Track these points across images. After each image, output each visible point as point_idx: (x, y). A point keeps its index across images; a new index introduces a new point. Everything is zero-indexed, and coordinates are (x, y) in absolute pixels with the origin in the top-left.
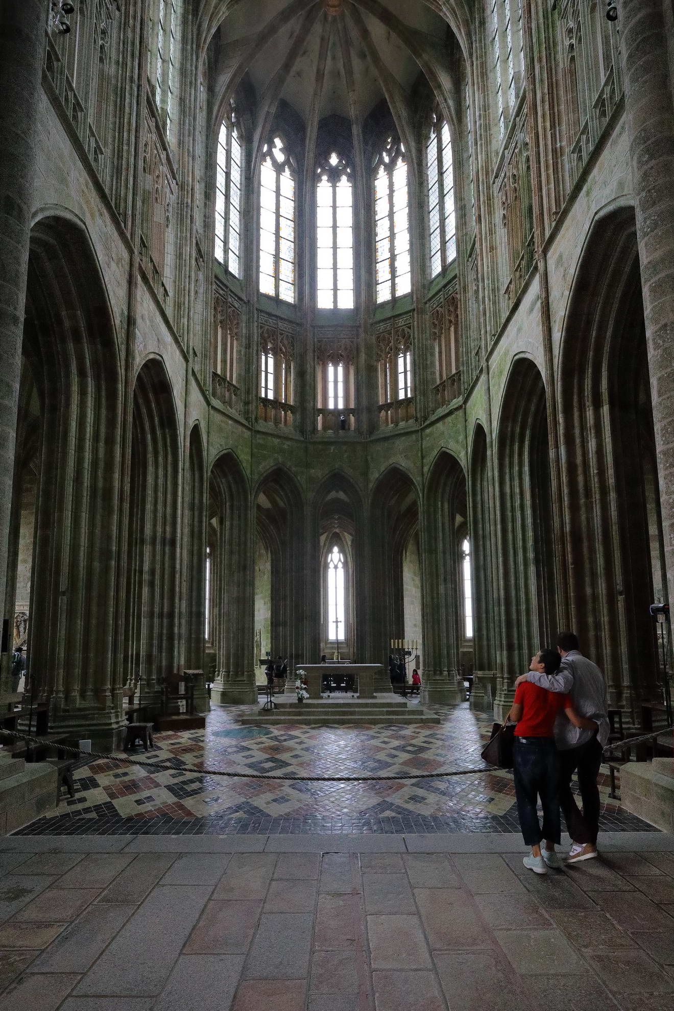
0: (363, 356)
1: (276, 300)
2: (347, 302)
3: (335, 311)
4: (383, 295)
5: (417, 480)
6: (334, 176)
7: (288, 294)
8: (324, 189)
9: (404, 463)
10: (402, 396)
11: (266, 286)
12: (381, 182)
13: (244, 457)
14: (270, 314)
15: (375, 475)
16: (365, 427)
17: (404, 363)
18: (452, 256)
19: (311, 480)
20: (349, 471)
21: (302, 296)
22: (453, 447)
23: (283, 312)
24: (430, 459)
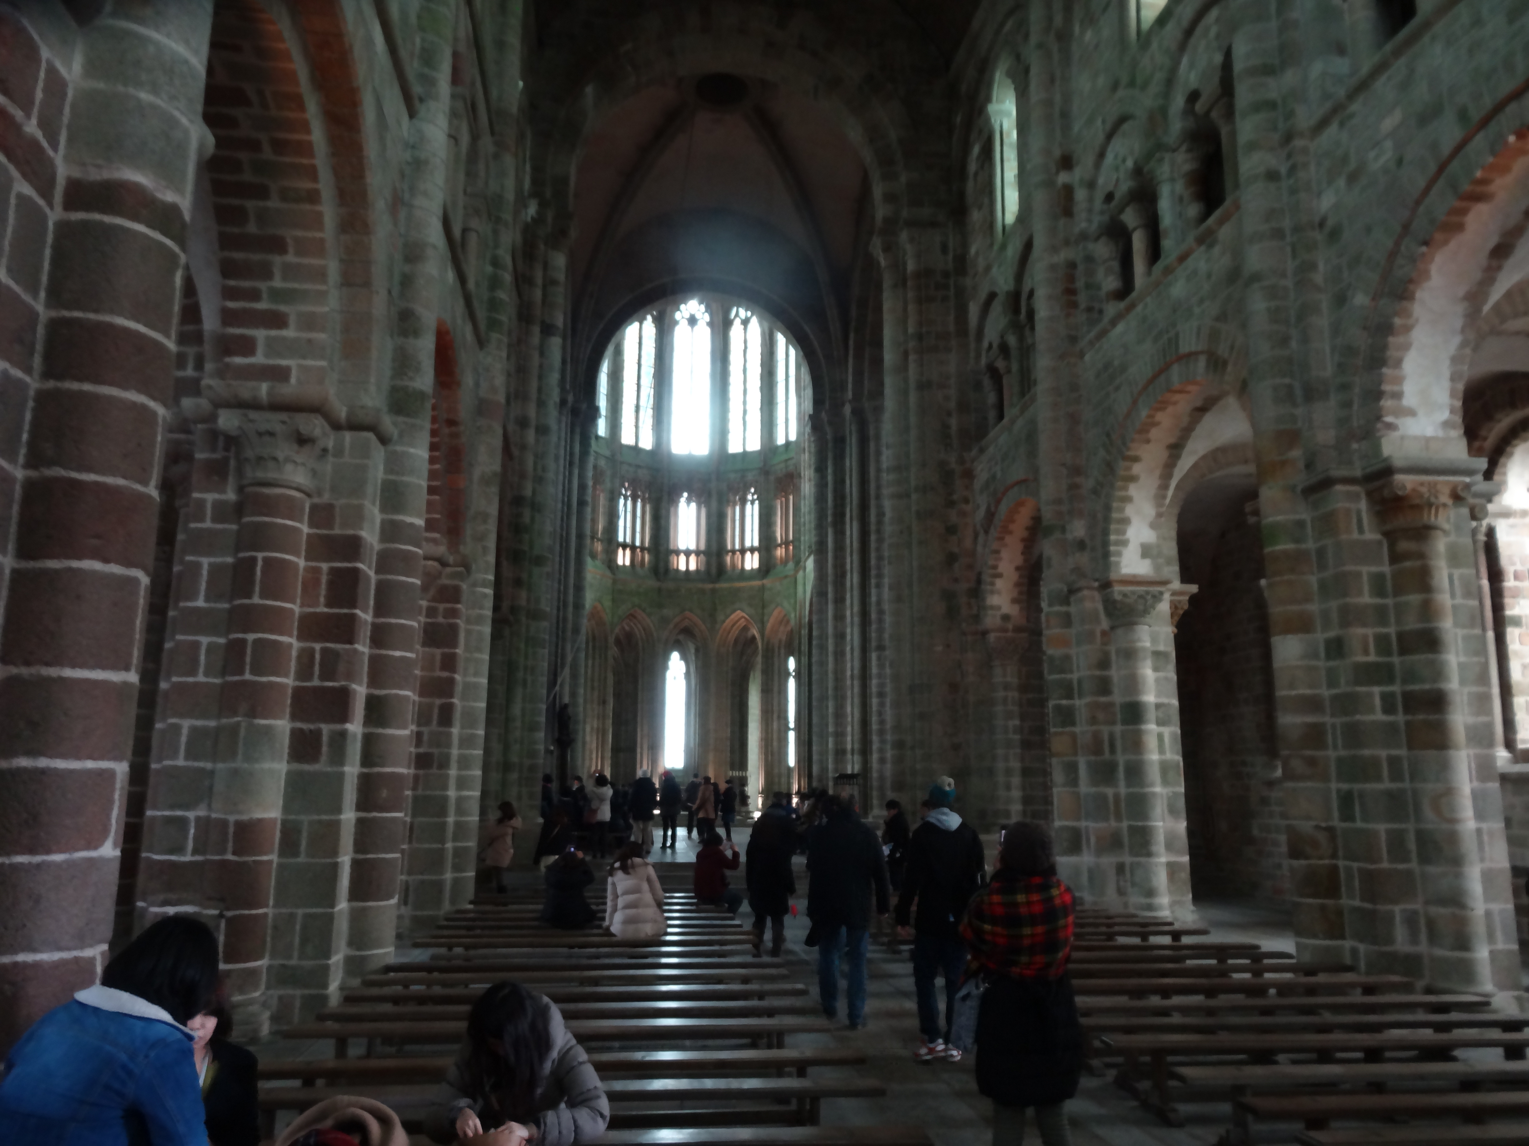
0: (714, 504)
1: (636, 449)
2: (701, 449)
3: (690, 458)
4: (734, 447)
6: (692, 321)
7: (646, 443)
9: (747, 610)
10: (748, 544)
11: (627, 438)
12: (736, 331)
14: (630, 464)
16: (714, 571)
17: (753, 511)
18: (793, 437)
19: (663, 619)
20: (698, 612)
21: (658, 444)
22: (786, 607)
23: (641, 461)
24: (769, 611)
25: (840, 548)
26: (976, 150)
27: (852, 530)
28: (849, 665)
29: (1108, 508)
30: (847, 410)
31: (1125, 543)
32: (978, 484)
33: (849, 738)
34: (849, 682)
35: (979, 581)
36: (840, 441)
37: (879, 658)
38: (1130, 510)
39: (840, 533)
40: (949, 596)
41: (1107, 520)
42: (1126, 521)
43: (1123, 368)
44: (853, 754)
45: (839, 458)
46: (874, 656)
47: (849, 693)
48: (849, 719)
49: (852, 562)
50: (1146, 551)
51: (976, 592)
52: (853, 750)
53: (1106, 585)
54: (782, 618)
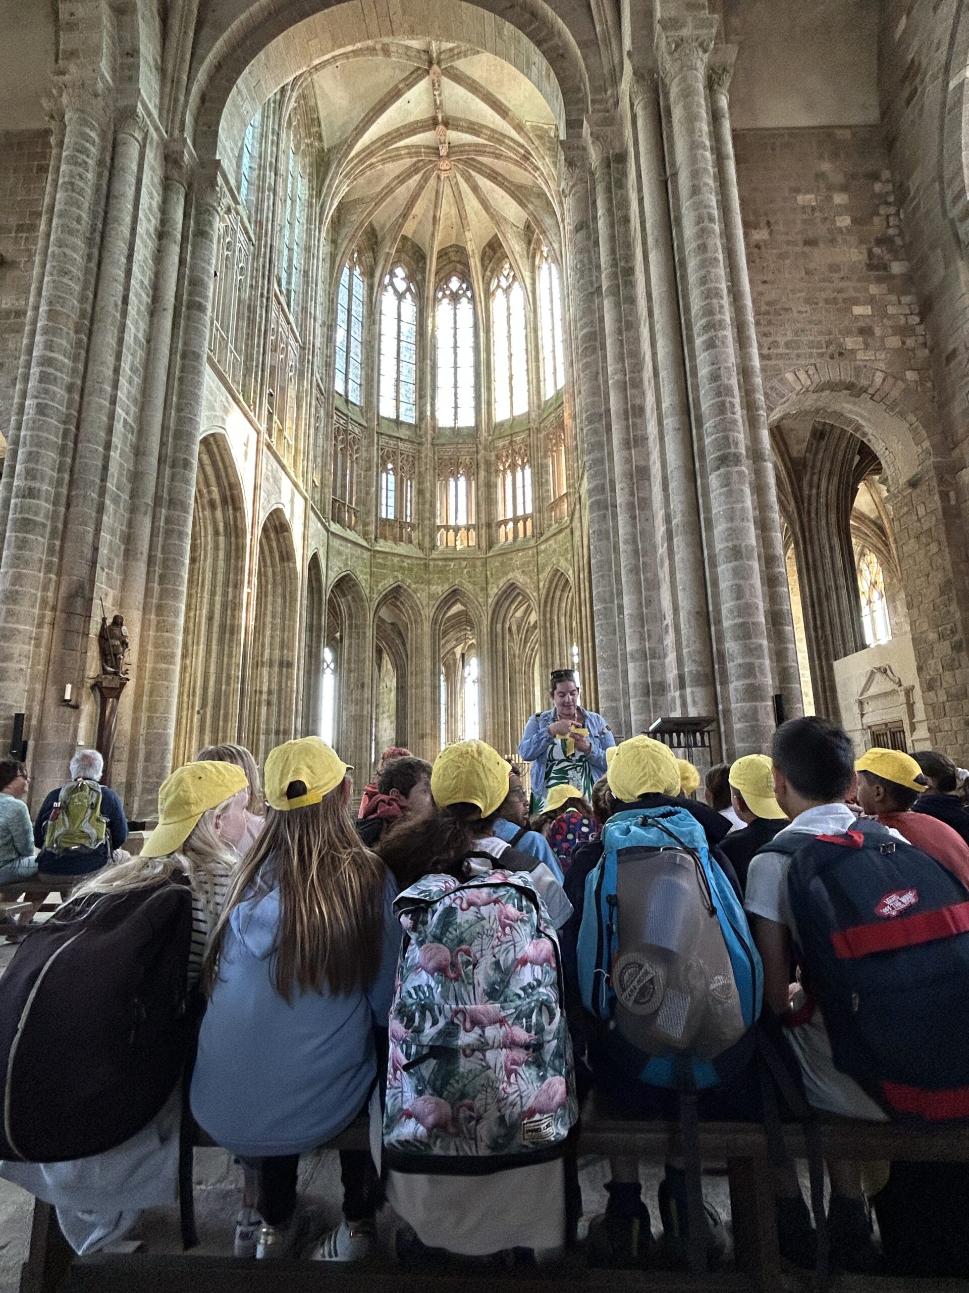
0: (482, 474)
1: (397, 422)
2: (467, 420)
3: (455, 429)
4: (501, 414)
5: (533, 595)
6: (455, 298)
7: (409, 416)
8: (443, 314)
9: (520, 579)
10: (520, 513)
11: (387, 409)
12: (499, 304)
13: (362, 578)
14: (390, 436)
15: (494, 591)
16: (484, 544)
17: (524, 477)
19: (431, 596)
20: (468, 587)
21: (421, 417)
22: (563, 565)
23: (403, 433)
24: (545, 575)
28: (660, 514)
33: (671, 658)
34: (662, 550)
37: (727, 482)
44: (682, 686)
46: (714, 480)
47: (664, 573)
48: (669, 620)
52: (681, 677)
54: (559, 581)
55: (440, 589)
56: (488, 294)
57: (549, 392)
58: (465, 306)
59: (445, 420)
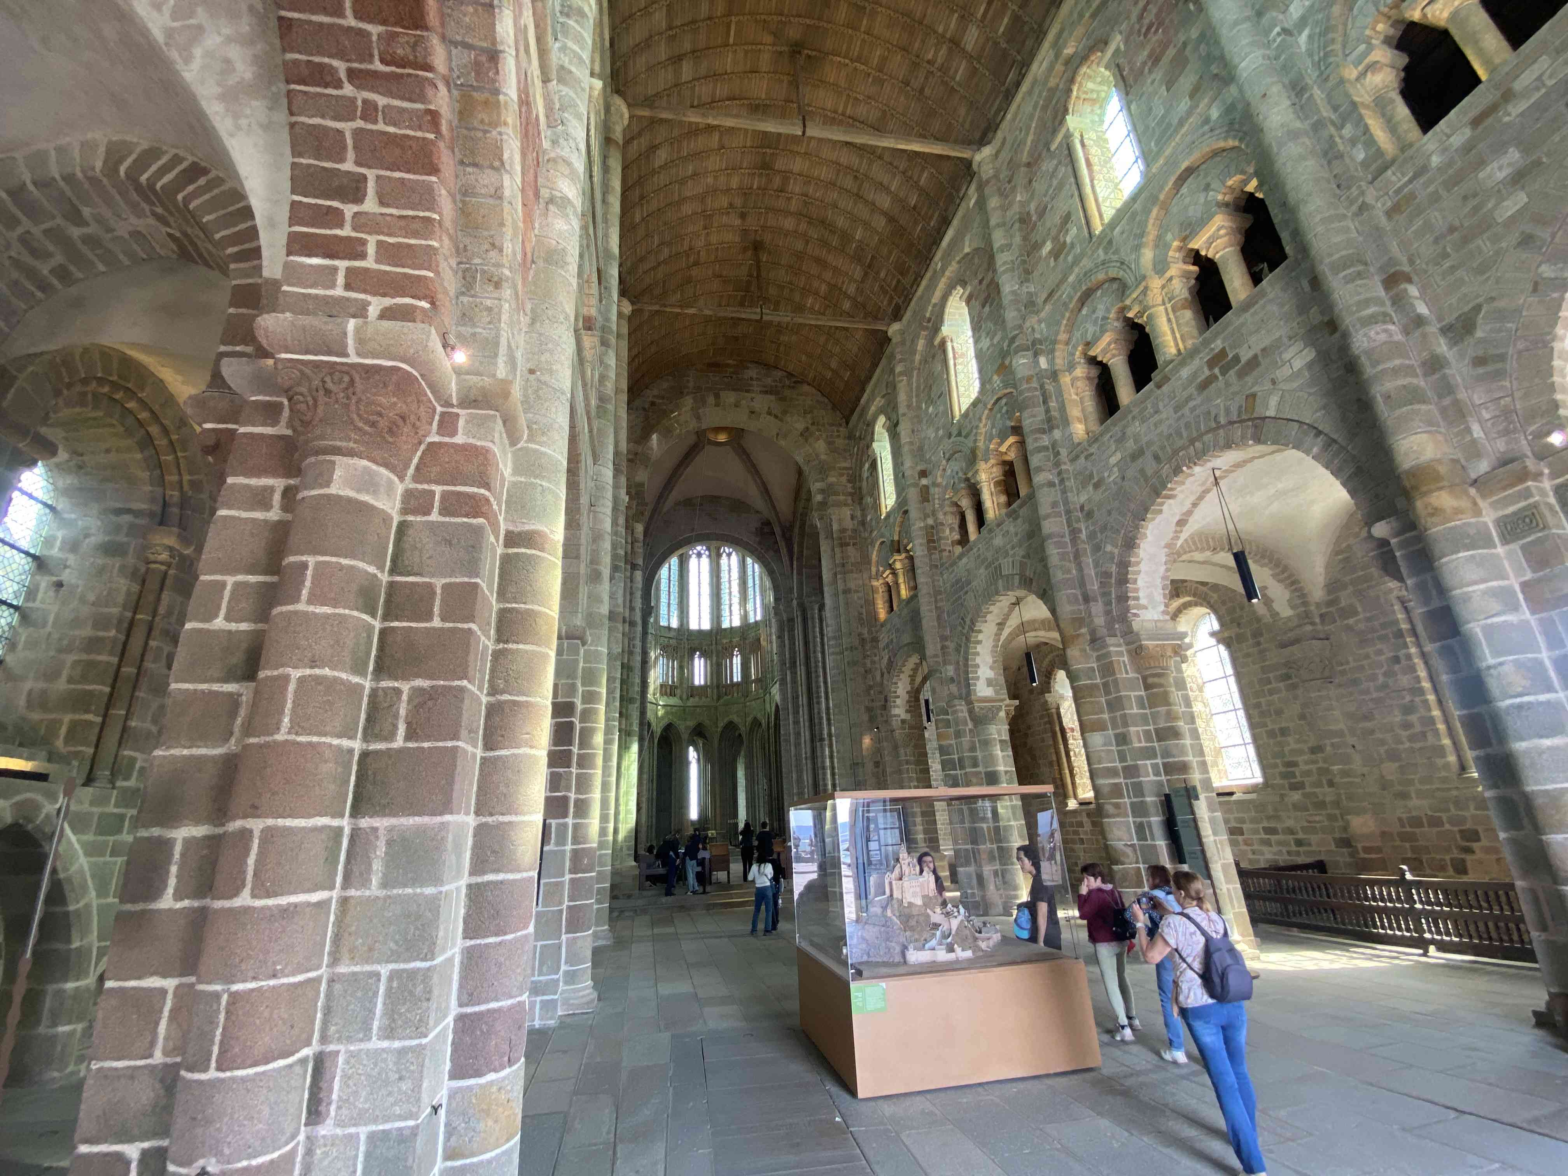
0: (714, 658)
1: (669, 628)
2: (706, 625)
3: (700, 632)
4: (725, 625)
5: (743, 729)
6: (699, 555)
7: (675, 624)
8: (693, 562)
9: (736, 719)
10: (735, 681)
11: (664, 622)
12: (724, 560)
14: (665, 636)
15: (721, 724)
16: (715, 697)
17: (737, 661)
18: (759, 618)
19: (687, 728)
20: (707, 722)
21: (682, 624)
22: (759, 716)
23: (672, 634)
24: (749, 719)
25: (794, 681)
26: (867, 466)
27: (801, 671)
28: (804, 751)
29: (967, 660)
30: (795, 602)
31: (978, 678)
32: (881, 645)
34: (804, 761)
35: (886, 701)
36: (791, 620)
37: (821, 746)
38: (978, 660)
39: (794, 674)
40: (869, 709)
41: (966, 665)
42: (977, 666)
43: (969, 583)
45: (791, 630)
47: (805, 768)
49: (802, 690)
50: (989, 683)
51: (885, 706)
53: (969, 703)
54: (756, 723)
55: (691, 723)
56: (719, 556)
57: (752, 620)
58: (705, 561)
59: (693, 625)
